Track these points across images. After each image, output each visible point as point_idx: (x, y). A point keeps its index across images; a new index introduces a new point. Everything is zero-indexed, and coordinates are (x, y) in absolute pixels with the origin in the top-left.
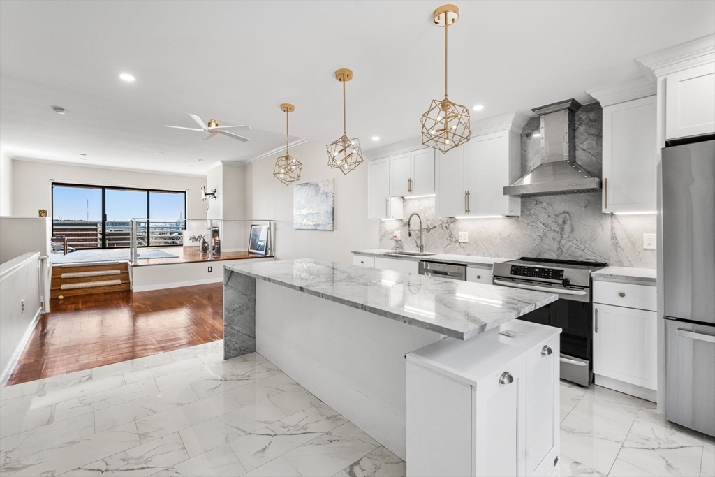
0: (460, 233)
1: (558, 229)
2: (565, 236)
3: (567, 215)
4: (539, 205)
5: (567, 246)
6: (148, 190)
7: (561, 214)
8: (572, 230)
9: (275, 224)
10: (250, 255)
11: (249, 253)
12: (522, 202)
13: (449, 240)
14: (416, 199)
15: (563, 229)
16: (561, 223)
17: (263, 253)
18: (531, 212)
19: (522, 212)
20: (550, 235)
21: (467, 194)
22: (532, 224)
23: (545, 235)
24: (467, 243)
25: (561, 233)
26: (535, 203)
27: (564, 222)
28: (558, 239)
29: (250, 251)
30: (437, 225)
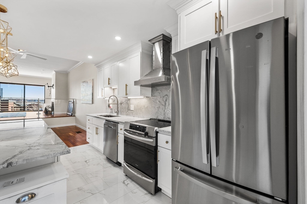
0: (131, 106)
1: (164, 104)
2: (166, 107)
3: (167, 96)
4: (157, 91)
5: (167, 113)
6: (24, 85)
7: (165, 96)
9: (76, 101)
10: (68, 115)
11: (67, 114)
12: (152, 90)
13: (127, 109)
15: (165, 104)
16: (165, 101)
17: (71, 114)
18: (155, 95)
19: (152, 95)
20: (161, 107)
21: (126, 85)
22: (155, 101)
23: (159, 107)
24: (133, 110)
25: (165, 106)
26: (156, 90)
28: (164, 109)
29: (68, 113)
30: (124, 101)
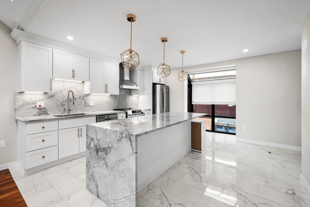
0: (90, 102)
1: (122, 100)
5: (124, 104)
8: (125, 100)
13: (84, 106)
14: (61, 81)
22: (116, 98)
23: (119, 101)
24: (93, 106)
27: (123, 97)
30: (77, 98)
